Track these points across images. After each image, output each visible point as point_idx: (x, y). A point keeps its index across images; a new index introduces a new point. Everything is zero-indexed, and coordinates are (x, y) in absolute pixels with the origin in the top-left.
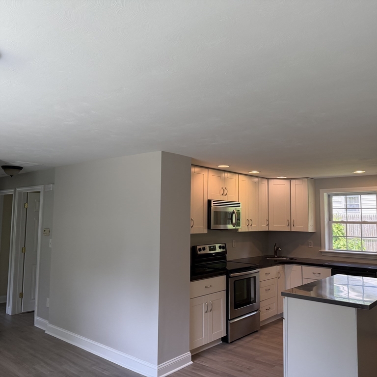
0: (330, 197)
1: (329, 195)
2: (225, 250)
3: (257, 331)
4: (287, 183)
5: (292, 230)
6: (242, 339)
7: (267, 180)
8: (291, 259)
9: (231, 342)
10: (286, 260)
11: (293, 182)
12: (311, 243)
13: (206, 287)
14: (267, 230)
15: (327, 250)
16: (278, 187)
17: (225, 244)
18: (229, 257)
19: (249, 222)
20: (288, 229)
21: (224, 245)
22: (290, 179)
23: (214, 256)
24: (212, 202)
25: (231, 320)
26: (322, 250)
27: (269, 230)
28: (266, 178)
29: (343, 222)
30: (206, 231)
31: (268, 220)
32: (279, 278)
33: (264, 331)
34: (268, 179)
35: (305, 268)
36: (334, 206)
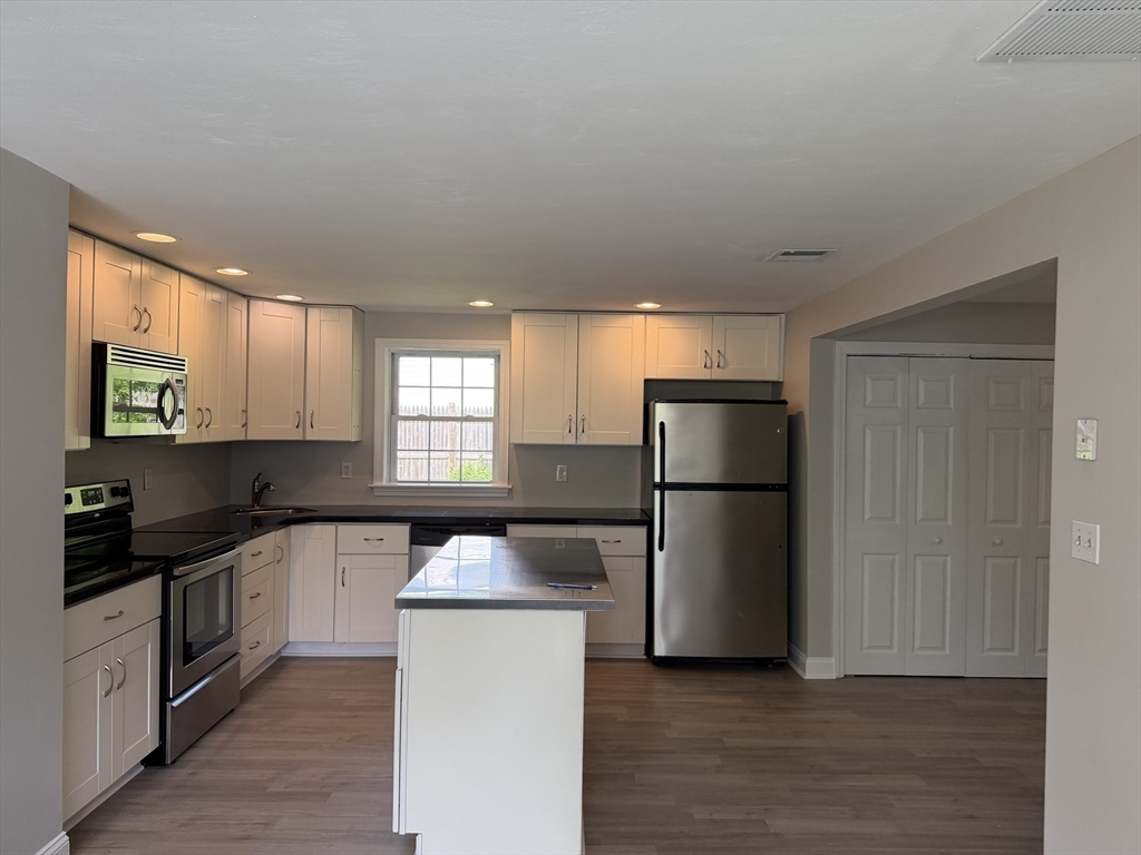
0: (394, 357)
1: (393, 354)
2: (127, 499)
3: (232, 711)
4: (296, 315)
5: (307, 439)
6: (198, 744)
7: (245, 301)
8: (299, 510)
9: (173, 762)
10: (286, 514)
11: (314, 314)
12: (347, 467)
13: (107, 618)
14: (243, 438)
15: (384, 483)
16: (275, 322)
17: (128, 481)
18: (139, 519)
19: (203, 417)
20: (296, 435)
21: (125, 485)
22: (306, 306)
23: (98, 519)
24: (110, 351)
25: (175, 698)
26: (376, 484)
27: (249, 438)
28: (244, 296)
29: (421, 418)
30: (85, 443)
31: (245, 411)
32: (278, 562)
33: (249, 707)
34: (248, 298)
35: (344, 528)
36: (403, 379)
